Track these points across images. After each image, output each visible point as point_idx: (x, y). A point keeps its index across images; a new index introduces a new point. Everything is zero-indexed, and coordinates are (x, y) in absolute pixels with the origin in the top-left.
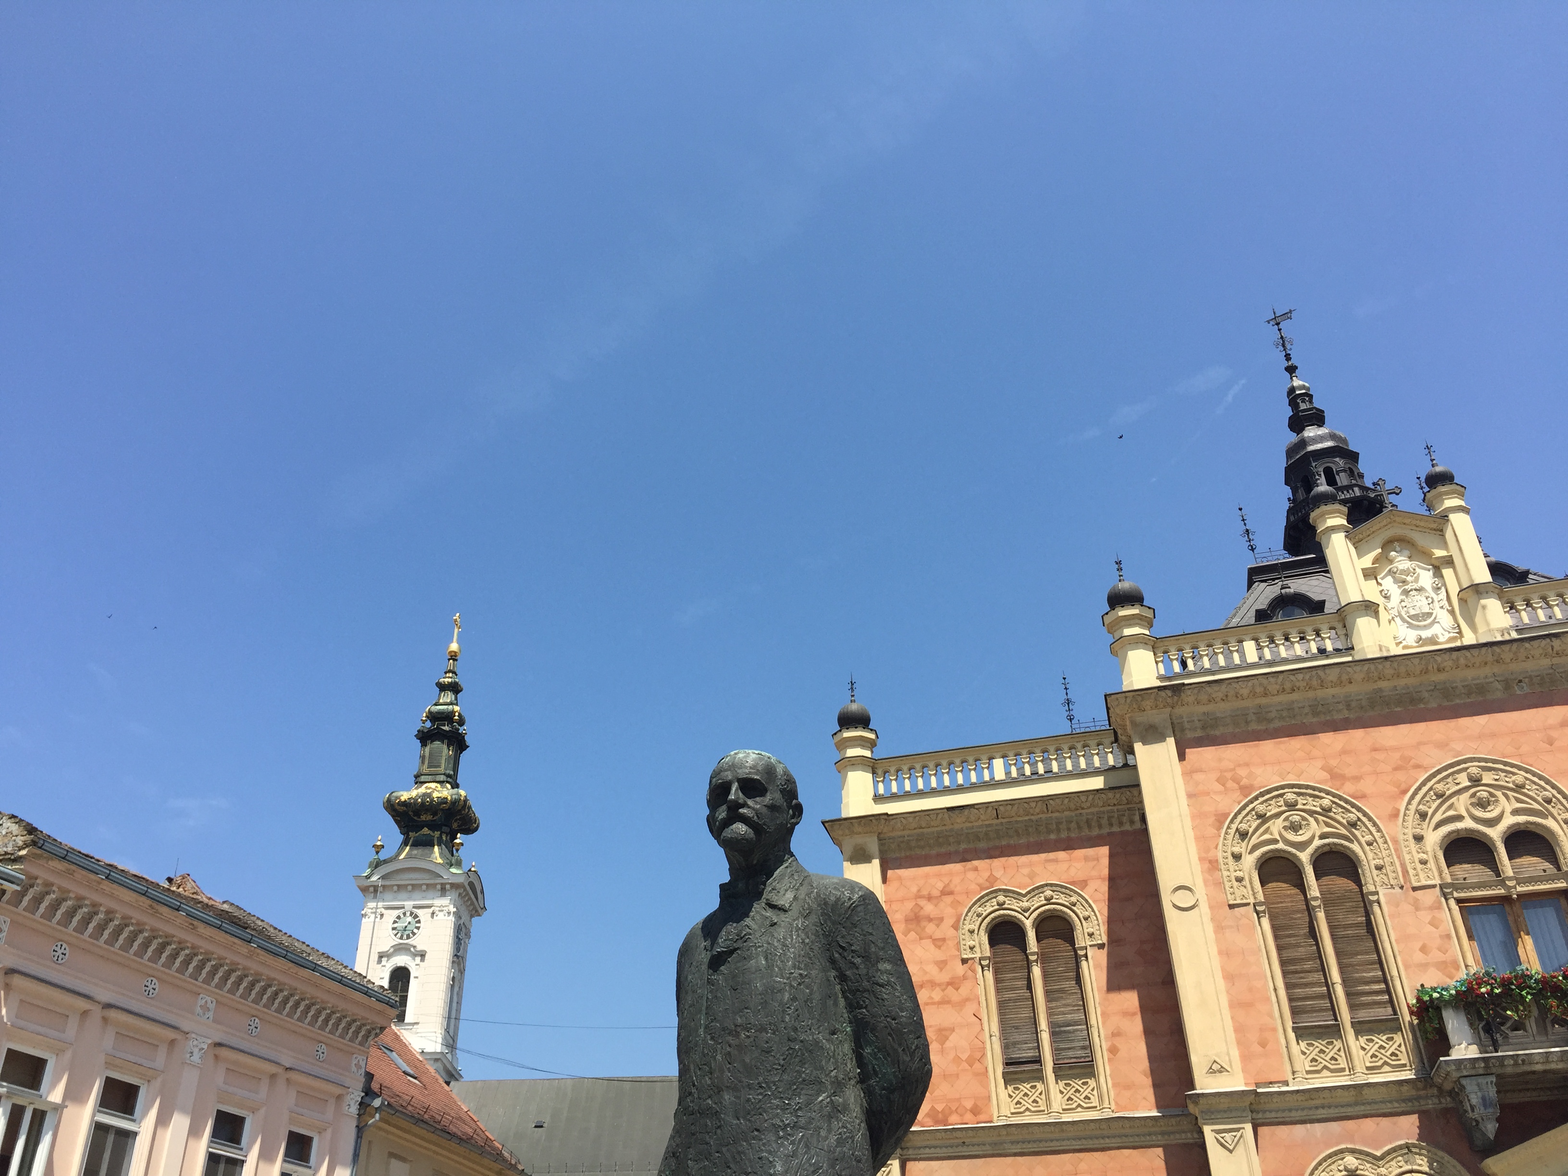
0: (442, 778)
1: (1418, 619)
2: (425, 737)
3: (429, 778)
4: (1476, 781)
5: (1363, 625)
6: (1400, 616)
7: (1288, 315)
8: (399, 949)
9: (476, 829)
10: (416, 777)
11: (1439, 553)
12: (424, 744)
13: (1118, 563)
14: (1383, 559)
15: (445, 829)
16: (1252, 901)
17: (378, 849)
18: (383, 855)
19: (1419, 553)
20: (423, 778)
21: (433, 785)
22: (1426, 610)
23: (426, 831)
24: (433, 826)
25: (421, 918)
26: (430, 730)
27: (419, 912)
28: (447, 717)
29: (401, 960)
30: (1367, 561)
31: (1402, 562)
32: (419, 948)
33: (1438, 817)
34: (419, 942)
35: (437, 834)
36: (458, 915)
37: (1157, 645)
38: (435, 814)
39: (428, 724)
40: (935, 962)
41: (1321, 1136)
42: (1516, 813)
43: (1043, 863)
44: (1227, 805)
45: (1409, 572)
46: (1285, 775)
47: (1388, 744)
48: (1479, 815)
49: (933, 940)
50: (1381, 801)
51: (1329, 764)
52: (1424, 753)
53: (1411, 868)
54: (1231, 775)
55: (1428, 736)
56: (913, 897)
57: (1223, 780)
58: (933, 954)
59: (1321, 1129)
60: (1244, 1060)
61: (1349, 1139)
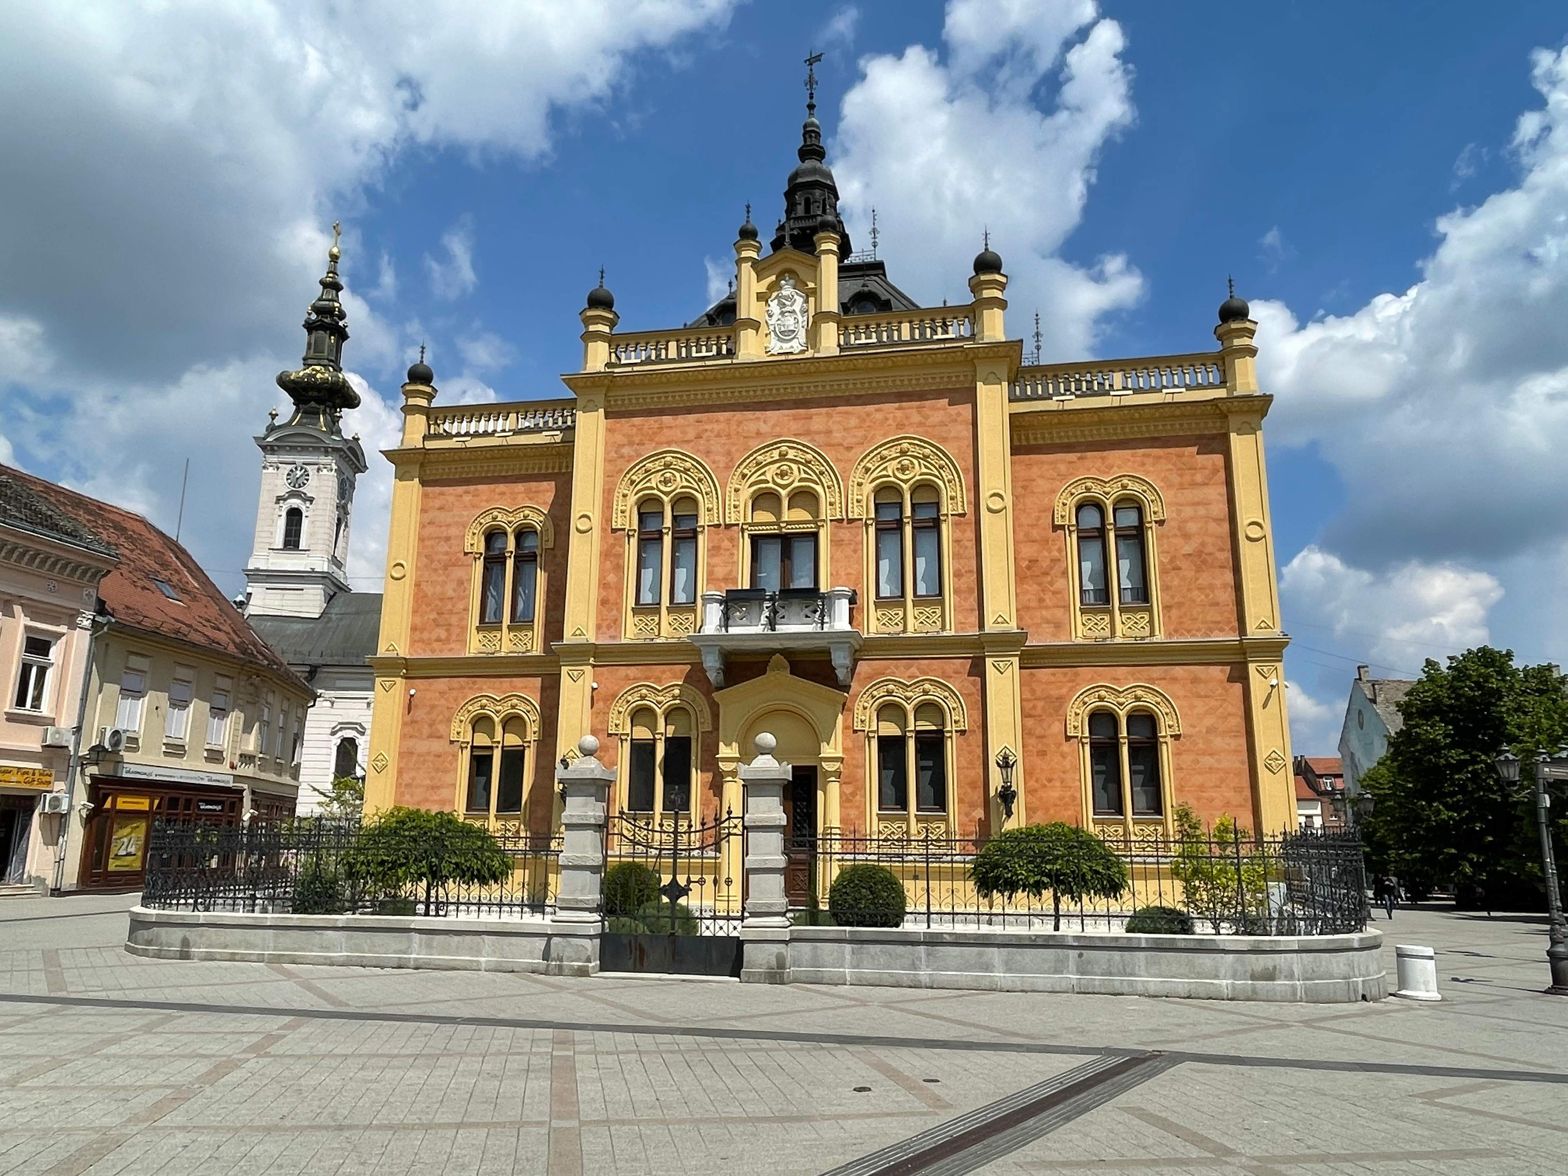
0: (326, 362)
1: (786, 335)
2: (310, 327)
3: (315, 361)
4: (783, 457)
5: (747, 336)
6: (774, 331)
7: (818, 58)
8: (293, 494)
9: (357, 405)
10: (304, 359)
11: (811, 285)
12: (310, 332)
13: (602, 272)
14: (774, 287)
15: (329, 403)
16: (627, 527)
17: (274, 416)
18: (277, 422)
19: (800, 285)
20: (310, 362)
21: (318, 368)
22: (792, 328)
23: (313, 404)
24: (319, 401)
25: (311, 473)
26: (315, 322)
27: (308, 467)
28: (329, 311)
29: (295, 502)
30: (762, 287)
31: (787, 290)
32: (309, 495)
33: (752, 479)
34: (308, 490)
35: (322, 407)
36: (339, 471)
37: (612, 340)
38: (319, 391)
39: (314, 317)
40: (447, 553)
41: (632, 676)
42: (801, 480)
43: (528, 491)
44: (628, 461)
45: (790, 298)
46: (669, 443)
47: (738, 426)
48: (779, 481)
49: (448, 539)
50: (722, 465)
51: (699, 437)
52: (759, 433)
53: (727, 511)
54: (637, 440)
55: (765, 422)
56: (439, 509)
57: (631, 443)
58: (446, 548)
59: (632, 671)
60: (599, 627)
61: (647, 678)
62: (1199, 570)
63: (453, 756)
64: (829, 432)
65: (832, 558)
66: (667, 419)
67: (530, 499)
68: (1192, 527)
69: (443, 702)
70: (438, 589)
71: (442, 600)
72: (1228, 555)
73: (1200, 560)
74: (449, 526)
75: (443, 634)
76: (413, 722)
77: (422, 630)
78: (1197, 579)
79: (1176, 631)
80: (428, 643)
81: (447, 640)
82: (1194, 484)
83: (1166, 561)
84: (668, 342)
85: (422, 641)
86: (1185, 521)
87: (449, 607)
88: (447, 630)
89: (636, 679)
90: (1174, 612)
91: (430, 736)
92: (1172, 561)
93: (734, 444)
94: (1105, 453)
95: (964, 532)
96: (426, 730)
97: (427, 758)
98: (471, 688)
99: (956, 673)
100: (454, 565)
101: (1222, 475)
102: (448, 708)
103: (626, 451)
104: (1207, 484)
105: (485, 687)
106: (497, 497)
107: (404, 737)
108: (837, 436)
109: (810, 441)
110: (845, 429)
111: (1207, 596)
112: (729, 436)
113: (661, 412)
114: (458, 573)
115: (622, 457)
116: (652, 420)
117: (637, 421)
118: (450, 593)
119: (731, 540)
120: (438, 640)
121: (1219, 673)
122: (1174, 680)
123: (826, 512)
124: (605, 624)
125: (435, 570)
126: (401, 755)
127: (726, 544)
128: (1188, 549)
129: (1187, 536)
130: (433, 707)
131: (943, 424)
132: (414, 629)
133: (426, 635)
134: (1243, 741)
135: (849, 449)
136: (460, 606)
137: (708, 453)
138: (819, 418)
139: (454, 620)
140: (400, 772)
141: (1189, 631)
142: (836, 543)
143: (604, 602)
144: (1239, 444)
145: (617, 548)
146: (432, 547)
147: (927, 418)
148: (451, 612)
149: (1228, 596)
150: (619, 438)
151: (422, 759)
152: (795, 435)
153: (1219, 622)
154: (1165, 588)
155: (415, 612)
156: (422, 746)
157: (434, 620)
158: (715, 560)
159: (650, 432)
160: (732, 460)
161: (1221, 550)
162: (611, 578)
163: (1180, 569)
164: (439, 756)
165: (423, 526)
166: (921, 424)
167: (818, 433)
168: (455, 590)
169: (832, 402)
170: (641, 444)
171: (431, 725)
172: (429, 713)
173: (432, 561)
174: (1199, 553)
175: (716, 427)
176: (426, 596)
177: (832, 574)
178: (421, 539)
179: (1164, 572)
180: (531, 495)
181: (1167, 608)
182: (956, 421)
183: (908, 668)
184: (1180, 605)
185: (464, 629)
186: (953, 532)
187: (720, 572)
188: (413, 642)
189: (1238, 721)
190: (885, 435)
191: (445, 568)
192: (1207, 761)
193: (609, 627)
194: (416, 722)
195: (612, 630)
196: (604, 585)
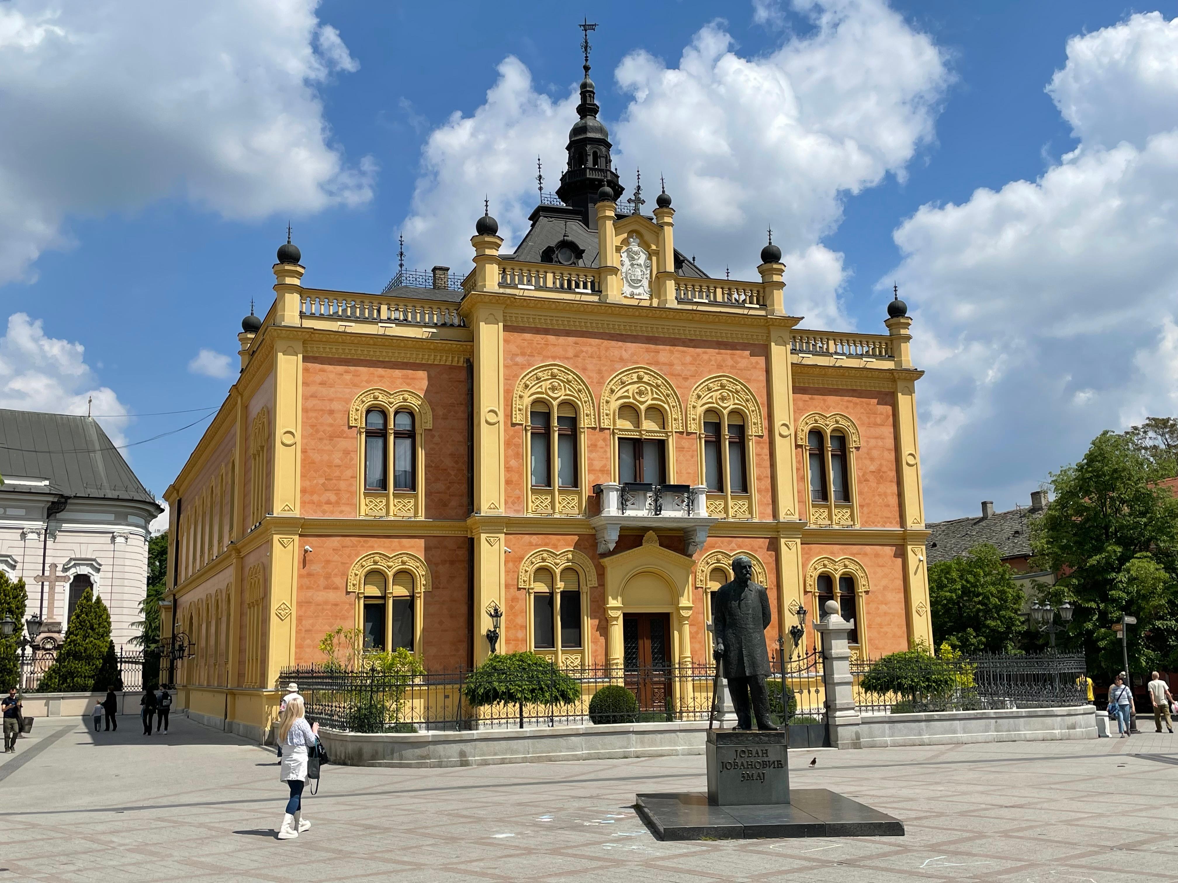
1: (634, 282)
4: (640, 378)
5: (609, 280)
6: (626, 278)
11: (654, 247)
13: (487, 202)
14: (626, 242)
16: (524, 423)
19: (645, 245)
22: (639, 278)
30: (619, 241)
31: (634, 246)
33: (619, 395)
37: (501, 263)
40: (331, 425)
41: (534, 542)
42: (653, 399)
43: (405, 377)
44: (522, 369)
45: (636, 253)
46: (554, 358)
47: (606, 351)
48: (638, 397)
49: (331, 412)
50: (595, 381)
51: (576, 356)
52: (621, 359)
53: (602, 418)
54: (529, 351)
55: (625, 350)
56: (320, 384)
57: (523, 354)
58: (330, 420)
59: (534, 539)
60: (506, 503)
61: (546, 545)
62: (878, 483)
63: (350, 604)
64: (671, 365)
65: (677, 460)
66: (551, 338)
67: (408, 384)
68: (875, 453)
69: (336, 558)
70: (326, 457)
71: (330, 467)
72: (894, 473)
73: (879, 474)
74: (331, 400)
75: (333, 498)
76: (309, 575)
77: (312, 493)
78: (878, 488)
79: (866, 522)
80: (319, 505)
81: (337, 503)
82: (876, 425)
83: (861, 474)
84: (546, 272)
85: (312, 502)
86: (870, 449)
87: (337, 474)
88: (337, 494)
89: (537, 545)
90: (865, 509)
91: (327, 588)
92: (863, 475)
93: (604, 365)
94: (826, 397)
95: (762, 448)
96: (322, 582)
97: (325, 607)
98: (362, 546)
99: (760, 548)
100: (339, 437)
101: (891, 419)
102: (342, 563)
103: (519, 359)
104: (883, 425)
105: (376, 546)
106: (376, 379)
107: (300, 588)
108: (678, 368)
109: (659, 370)
110: (683, 364)
111: (883, 500)
112: (599, 358)
113: (546, 332)
114: (343, 444)
115: (517, 364)
116: (538, 337)
117: (528, 336)
118: (337, 461)
119: (604, 440)
120: (328, 503)
121: (889, 551)
122: (865, 554)
123: (674, 426)
124: (510, 500)
125: (321, 439)
126: (300, 604)
127: (601, 443)
128: (872, 468)
129: (872, 459)
130: (328, 562)
131: (747, 369)
132: (303, 491)
133: (315, 498)
134: (902, 595)
135: (686, 379)
136: (349, 473)
137: (584, 369)
138: (665, 353)
139: (343, 485)
140: (299, 619)
141: (873, 523)
142: (680, 449)
143: (508, 482)
144: (903, 400)
145: (517, 439)
146: (316, 418)
147: (737, 363)
148: (339, 478)
149: (894, 501)
150: (513, 348)
151: (320, 607)
152: (647, 363)
153: (889, 518)
154: (860, 493)
155: (303, 476)
156: (321, 596)
157: (323, 484)
158: (594, 455)
159: (539, 346)
160: (602, 377)
161: (891, 470)
162: (513, 463)
163: (868, 481)
164: (336, 605)
165: (305, 398)
166: (733, 367)
167: (664, 364)
168: (341, 459)
169: (673, 342)
170: (532, 356)
171: (328, 577)
172: (324, 567)
173: (317, 431)
174: (879, 471)
175: (590, 350)
176: (313, 462)
177: (677, 473)
178: (305, 410)
179: (860, 482)
180: (408, 381)
181: (861, 506)
182: (755, 368)
183: (729, 543)
184: (868, 505)
185: (353, 494)
186: (756, 448)
187: (598, 465)
188: (303, 503)
189: (900, 583)
190: (710, 372)
191: (331, 438)
192: (883, 608)
193: (513, 503)
194: (313, 575)
195: (516, 505)
196: (508, 469)
